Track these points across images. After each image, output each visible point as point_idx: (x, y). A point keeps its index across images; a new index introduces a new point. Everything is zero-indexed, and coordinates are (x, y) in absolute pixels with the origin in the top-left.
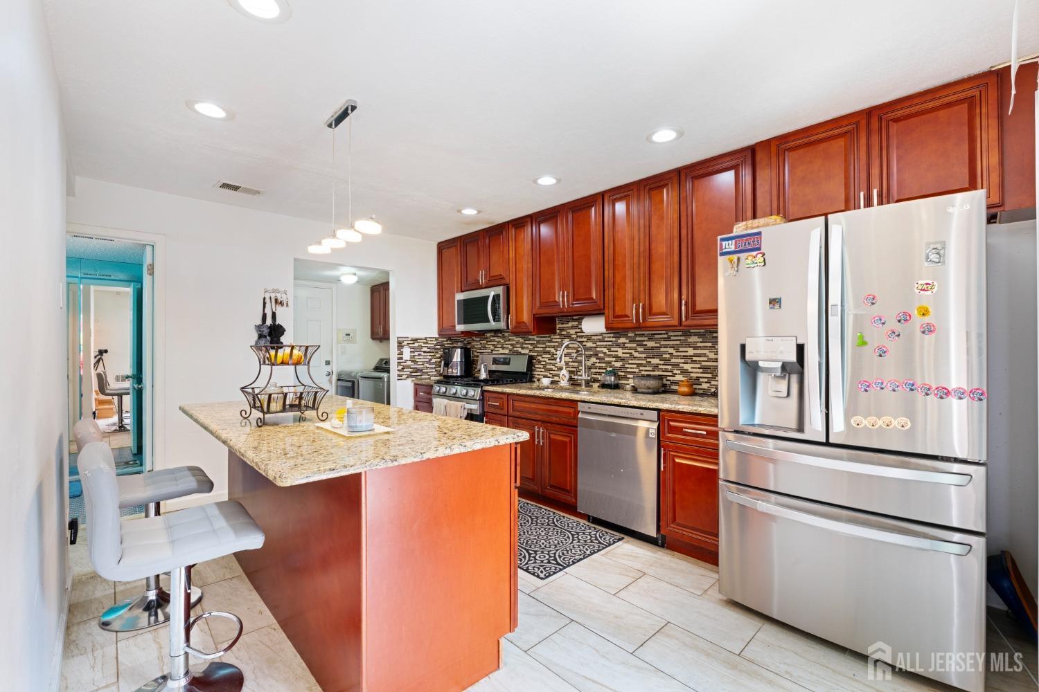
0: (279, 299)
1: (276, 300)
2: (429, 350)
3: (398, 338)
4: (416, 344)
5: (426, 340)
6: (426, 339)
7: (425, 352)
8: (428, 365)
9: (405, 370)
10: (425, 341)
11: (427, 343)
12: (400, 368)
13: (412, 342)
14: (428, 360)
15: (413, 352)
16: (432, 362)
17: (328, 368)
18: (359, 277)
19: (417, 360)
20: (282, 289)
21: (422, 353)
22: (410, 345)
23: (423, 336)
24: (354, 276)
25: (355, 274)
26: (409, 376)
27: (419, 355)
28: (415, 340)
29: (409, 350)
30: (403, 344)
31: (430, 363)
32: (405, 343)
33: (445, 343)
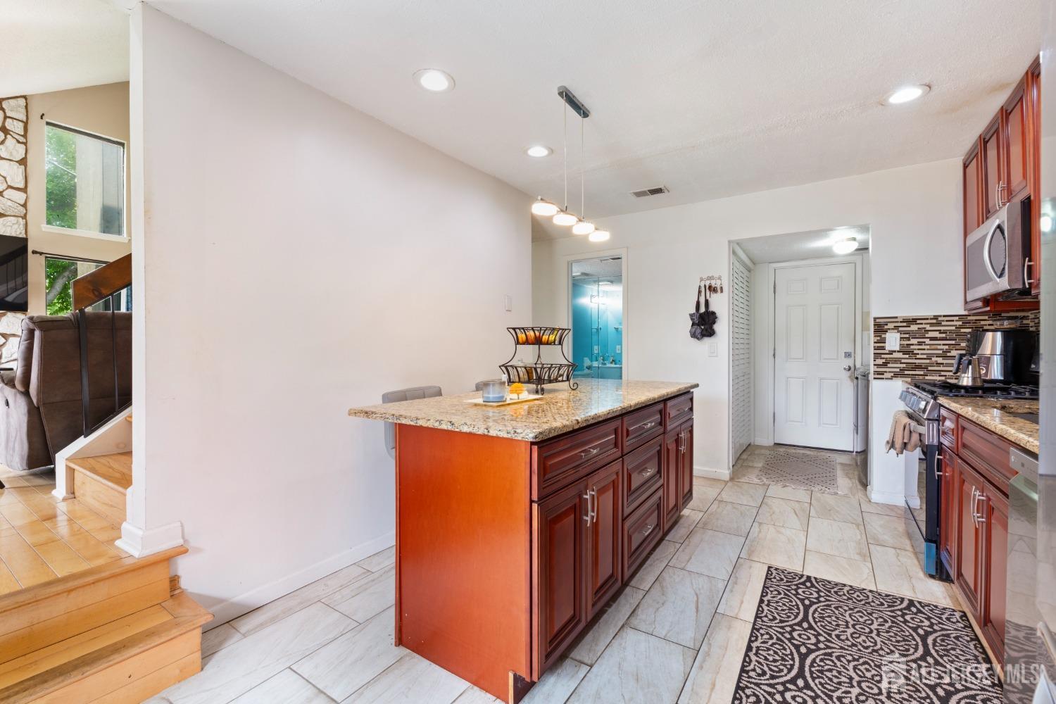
0: (713, 285)
1: (710, 287)
2: (944, 335)
3: (875, 319)
4: (914, 327)
5: (937, 321)
6: (936, 317)
7: (932, 339)
8: (940, 360)
9: (889, 365)
10: (934, 321)
11: (939, 324)
12: (880, 362)
13: (905, 324)
14: (941, 352)
15: (908, 339)
16: (948, 354)
17: (849, 362)
18: (860, 243)
19: (915, 352)
20: (716, 275)
21: (928, 341)
22: (900, 329)
23: (931, 313)
24: (854, 242)
25: (854, 239)
26: (896, 375)
27: (920, 343)
28: (914, 321)
29: (898, 335)
30: (886, 327)
31: (944, 356)
32: (891, 326)
33: (982, 323)
